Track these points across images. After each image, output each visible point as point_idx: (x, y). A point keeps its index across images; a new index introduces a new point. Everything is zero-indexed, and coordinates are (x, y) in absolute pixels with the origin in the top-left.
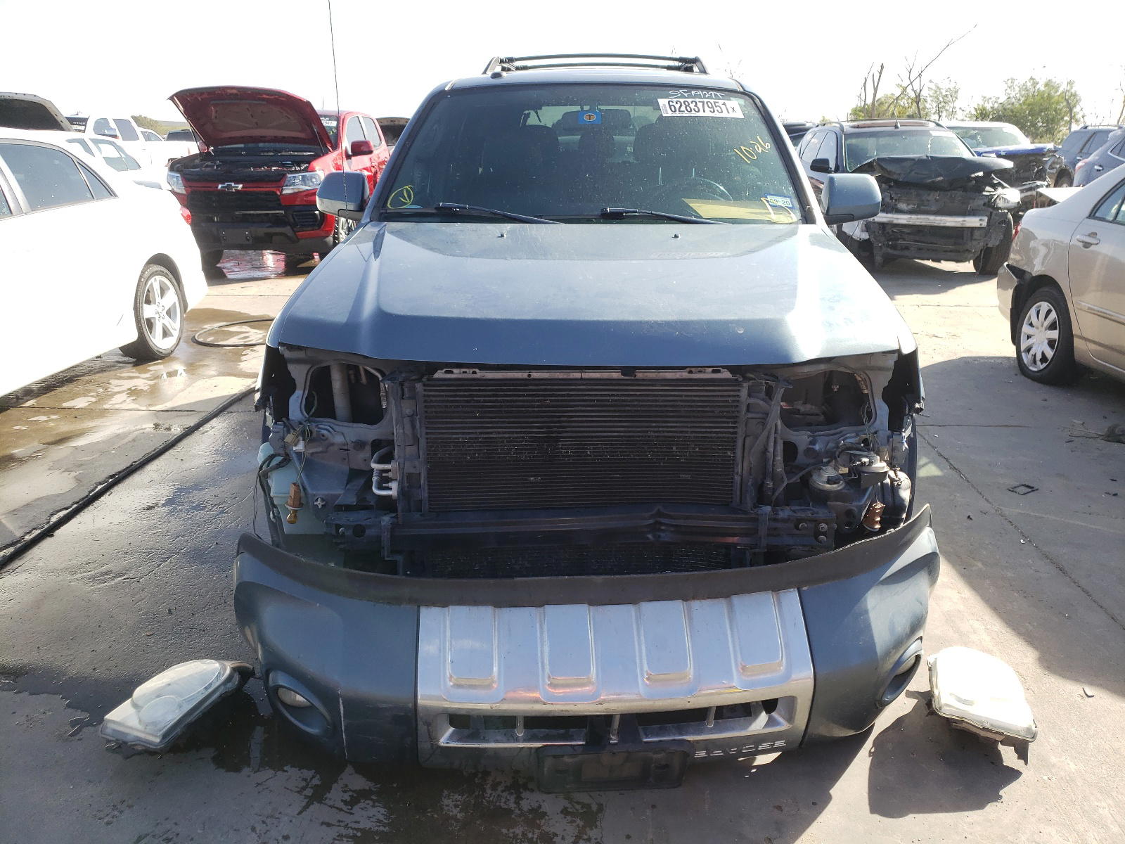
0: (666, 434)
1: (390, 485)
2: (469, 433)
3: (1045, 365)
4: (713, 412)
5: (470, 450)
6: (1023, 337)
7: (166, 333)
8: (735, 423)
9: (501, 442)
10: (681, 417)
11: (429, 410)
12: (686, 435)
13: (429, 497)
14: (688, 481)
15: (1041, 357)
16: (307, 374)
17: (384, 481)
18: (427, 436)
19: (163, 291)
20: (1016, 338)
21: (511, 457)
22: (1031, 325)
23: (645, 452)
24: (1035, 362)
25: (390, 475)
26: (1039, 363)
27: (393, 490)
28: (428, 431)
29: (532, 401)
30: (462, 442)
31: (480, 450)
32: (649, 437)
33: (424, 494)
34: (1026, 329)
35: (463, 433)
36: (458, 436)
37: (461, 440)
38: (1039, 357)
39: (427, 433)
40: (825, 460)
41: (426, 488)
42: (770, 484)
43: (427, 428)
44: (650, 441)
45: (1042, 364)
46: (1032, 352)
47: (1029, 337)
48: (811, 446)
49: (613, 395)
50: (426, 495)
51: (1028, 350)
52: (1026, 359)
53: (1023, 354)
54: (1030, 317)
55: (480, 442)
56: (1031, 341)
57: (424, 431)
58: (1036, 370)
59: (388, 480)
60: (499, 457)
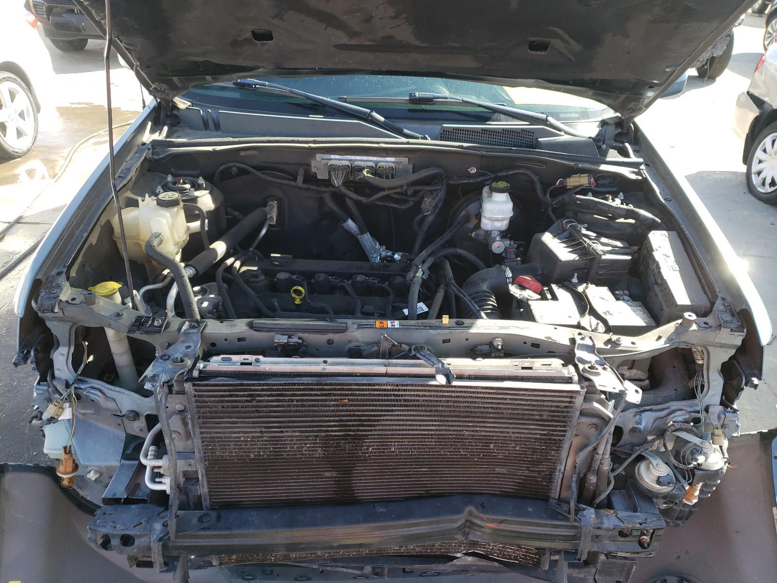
0: (483, 433)
1: (163, 480)
2: (252, 432)
3: (773, 189)
4: (541, 415)
5: (254, 449)
6: (755, 161)
7: (20, 134)
8: (565, 426)
9: (291, 440)
10: (503, 418)
11: (202, 410)
12: (507, 435)
13: (209, 492)
14: (505, 474)
15: (770, 181)
16: (70, 330)
17: (156, 476)
18: (202, 436)
19: (12, 96)
20: (747, 158)
21: (303, 454)
22: (765, 151)
23: (459, 449)
24: (763, 184)
25: (161, 471)
26: (767, 186)
27: (165, 485)
28: (202, 430)
29: (326, 400)
30: (244, 441)
31: (265, 448)
32: (463, 435)
33: (203, 489)
34: (759, 154)
35: (245, 432)
36: (239, 435)
37: (242, 439)
38: (768, 181)
39: (202, 433)
40: (650, 438)
41: (205, 483)
42: (593, 479)
43: (201, 428)
44: (466, 439)
45: (770, 187)
46: (762, 175)
47: (760, 162)
48: (636, 426)
49: (423, 396)
50: (206, 490)
51: (759, 173)
52: (756, 180)
53: (753, 176)
54: (765, 144)
55: (266, 441)
56: (761, 166)
57: (198, 430)
58: (763, 191)
59: (161, 476)
60: (288, 455)
